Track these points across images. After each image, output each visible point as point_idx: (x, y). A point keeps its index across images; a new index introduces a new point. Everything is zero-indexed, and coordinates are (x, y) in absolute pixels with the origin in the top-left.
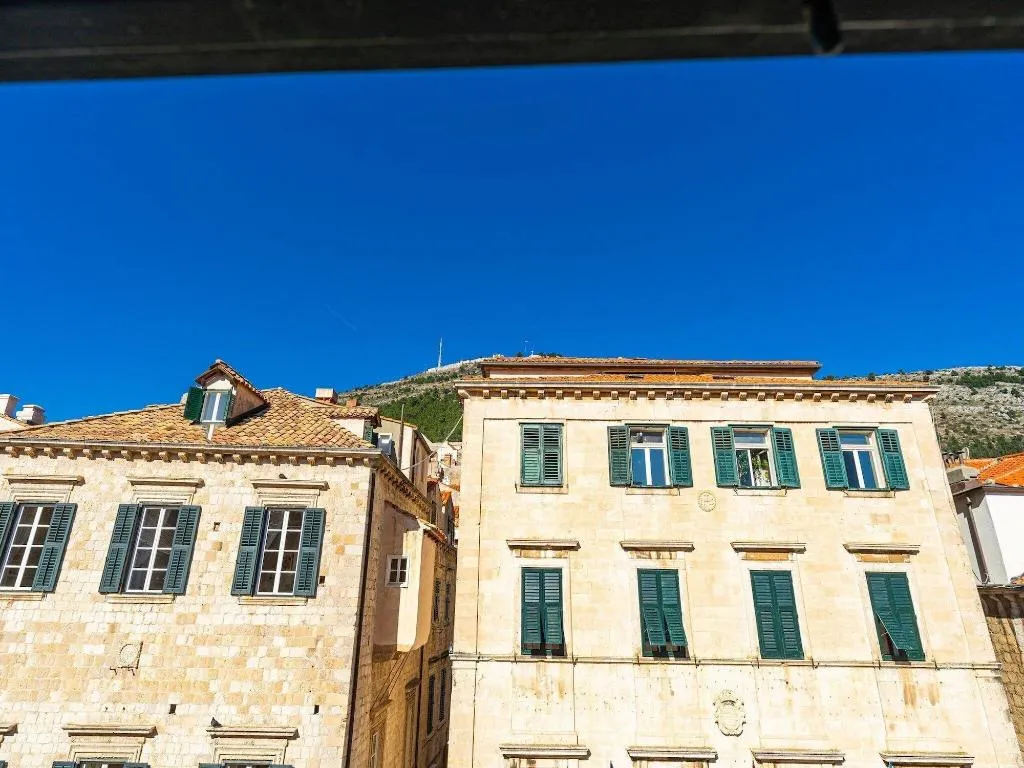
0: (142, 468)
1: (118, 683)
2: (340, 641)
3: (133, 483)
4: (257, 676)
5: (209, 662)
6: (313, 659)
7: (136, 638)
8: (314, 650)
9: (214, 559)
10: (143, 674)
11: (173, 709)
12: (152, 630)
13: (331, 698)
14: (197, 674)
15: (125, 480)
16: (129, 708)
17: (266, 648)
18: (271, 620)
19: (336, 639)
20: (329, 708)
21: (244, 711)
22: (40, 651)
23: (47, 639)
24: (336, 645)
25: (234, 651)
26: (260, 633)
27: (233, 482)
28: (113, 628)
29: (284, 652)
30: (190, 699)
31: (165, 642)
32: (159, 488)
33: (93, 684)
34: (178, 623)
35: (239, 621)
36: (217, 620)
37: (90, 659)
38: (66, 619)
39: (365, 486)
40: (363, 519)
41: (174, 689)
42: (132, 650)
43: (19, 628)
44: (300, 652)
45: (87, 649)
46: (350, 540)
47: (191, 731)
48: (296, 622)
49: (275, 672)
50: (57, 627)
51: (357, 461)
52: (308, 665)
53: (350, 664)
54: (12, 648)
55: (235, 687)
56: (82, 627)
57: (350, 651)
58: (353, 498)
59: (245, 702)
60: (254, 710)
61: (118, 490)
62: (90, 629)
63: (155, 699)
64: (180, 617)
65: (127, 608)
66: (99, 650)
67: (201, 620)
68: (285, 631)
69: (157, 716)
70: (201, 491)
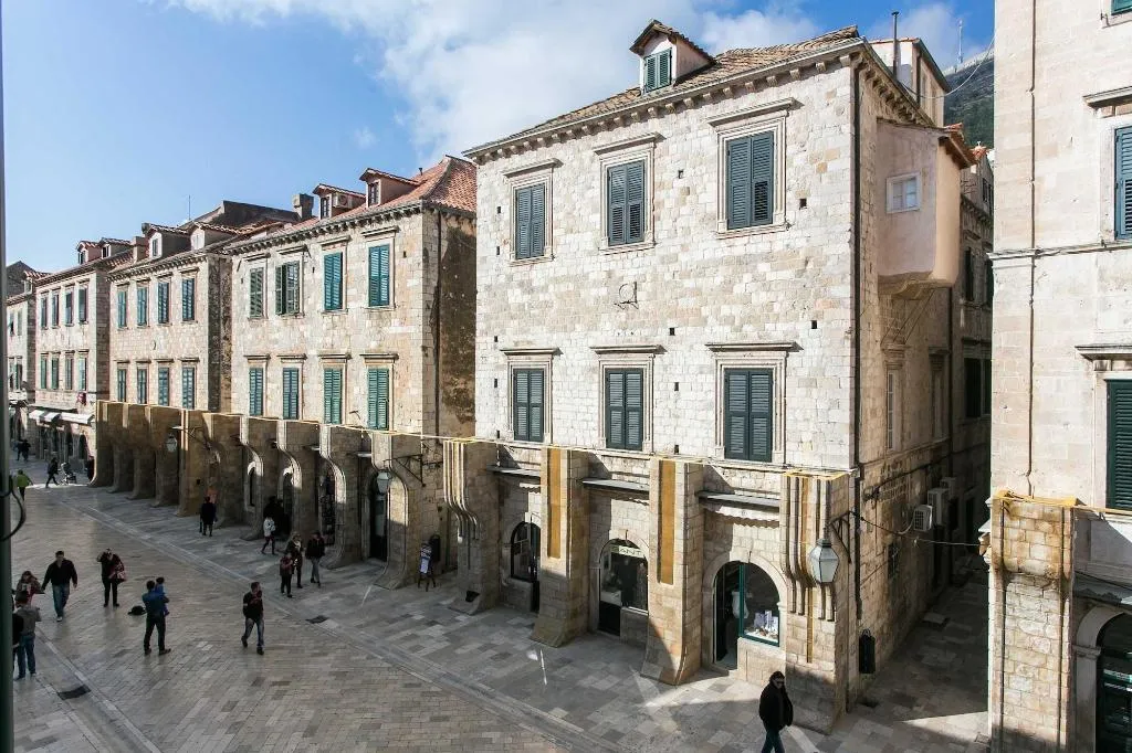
0: (604, 138)
1: (623, 314)
2: (834, 260)
3: (598, 153)
4: (746, 300)
5: (697, 292)
6: (803, 279)
7: (629, 280)
8: (804, 271)
9: (684, 204)
10: (642, 305)
11: (672, 331)
12: (641, 271)
13: (829, 313)
14: (688, 303)
15: (591, 153)
16: (637, 332)
17: (751, 275)
18: (752, 249)
19: (828, 258)
20: (829, 323)
21: (739, 329)
22: (560, 297)
23: (563, 288)
24: (829, 263)
25: (719, 280)
26: (742, 262)
27: (689, 128)
28: (610, 274)
29: (771, 276)
30: (686, 324)
31: (654, 280)
32: (622, 151)
33: (605, 317)
34: (663, 263)
35: (719, 254)
36: (698, 256)
37: (597, 300)
38: (572, 273)
39: (846, 91)
40: (847, 128)
41: (670, 316)
42: (629, 289)
43: (543, 283)
44: (788, 274)
45: (594, 292)
46: (833, 154)
47: (691, 347)
48: (779, 246)
49: (763, 294)
50: (568, 278)
51: (832, 64)
52: (799, 286)
53: (848, 279)
54: (542, 297)
55: (725, 310)
56: (586, 276)
57: (847, 267)
58: (831, 108)
59: (737, 323)
60: (747, 328)
61: (587, 162)
62: (592, 277)
63: (655, 326)
64: (663, 258)
65: (617, 257)
66: (603, 291)
67: (683, 258)
68: (768, 257)
69: (661, 337)
70: (659, 145)
